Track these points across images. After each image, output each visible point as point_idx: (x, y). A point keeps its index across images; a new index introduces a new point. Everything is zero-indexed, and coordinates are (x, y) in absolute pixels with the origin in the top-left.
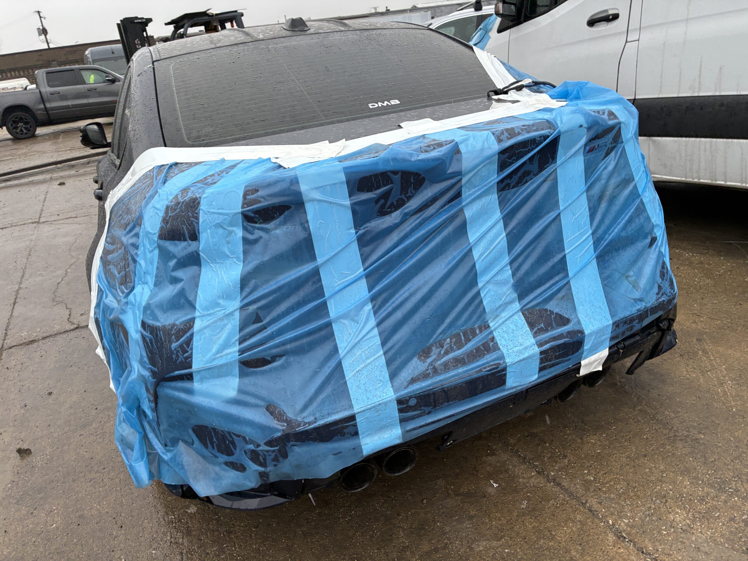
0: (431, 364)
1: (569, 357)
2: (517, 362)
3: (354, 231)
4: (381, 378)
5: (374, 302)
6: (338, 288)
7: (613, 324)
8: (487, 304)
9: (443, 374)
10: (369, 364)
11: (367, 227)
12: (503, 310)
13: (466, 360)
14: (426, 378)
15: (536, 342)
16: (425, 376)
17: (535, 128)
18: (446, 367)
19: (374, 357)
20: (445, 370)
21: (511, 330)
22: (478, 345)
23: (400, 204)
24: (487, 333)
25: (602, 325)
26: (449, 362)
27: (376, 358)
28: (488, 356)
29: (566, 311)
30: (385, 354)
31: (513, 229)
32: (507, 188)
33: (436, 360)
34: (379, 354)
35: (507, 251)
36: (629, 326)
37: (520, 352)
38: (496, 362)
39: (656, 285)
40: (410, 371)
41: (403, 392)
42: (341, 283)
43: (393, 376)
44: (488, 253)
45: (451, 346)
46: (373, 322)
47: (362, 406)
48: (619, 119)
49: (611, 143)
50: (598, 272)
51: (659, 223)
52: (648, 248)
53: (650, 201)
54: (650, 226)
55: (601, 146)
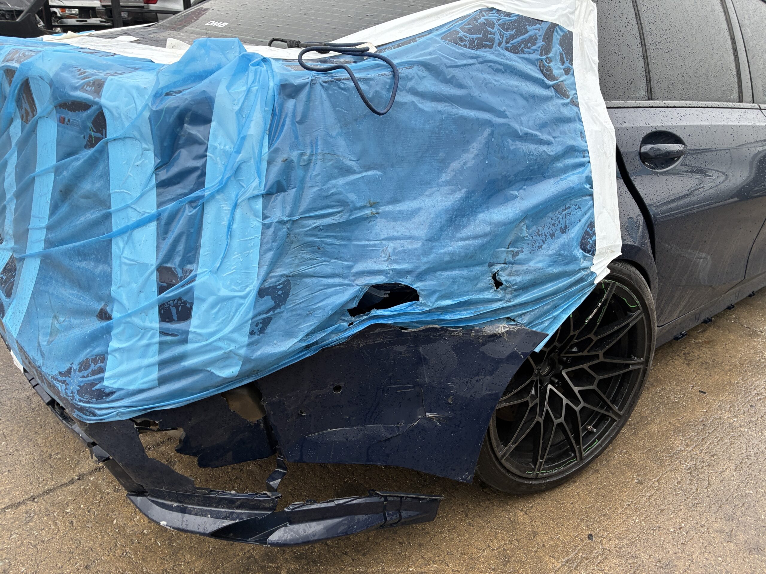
39: (68, 366)
48: (100, 97)
49: (93, 130)
50: (36, 277)
51: (126, 304)
52: (96, 317)
53: (120, 257)
54: (106, 290)
55: (73, 124)
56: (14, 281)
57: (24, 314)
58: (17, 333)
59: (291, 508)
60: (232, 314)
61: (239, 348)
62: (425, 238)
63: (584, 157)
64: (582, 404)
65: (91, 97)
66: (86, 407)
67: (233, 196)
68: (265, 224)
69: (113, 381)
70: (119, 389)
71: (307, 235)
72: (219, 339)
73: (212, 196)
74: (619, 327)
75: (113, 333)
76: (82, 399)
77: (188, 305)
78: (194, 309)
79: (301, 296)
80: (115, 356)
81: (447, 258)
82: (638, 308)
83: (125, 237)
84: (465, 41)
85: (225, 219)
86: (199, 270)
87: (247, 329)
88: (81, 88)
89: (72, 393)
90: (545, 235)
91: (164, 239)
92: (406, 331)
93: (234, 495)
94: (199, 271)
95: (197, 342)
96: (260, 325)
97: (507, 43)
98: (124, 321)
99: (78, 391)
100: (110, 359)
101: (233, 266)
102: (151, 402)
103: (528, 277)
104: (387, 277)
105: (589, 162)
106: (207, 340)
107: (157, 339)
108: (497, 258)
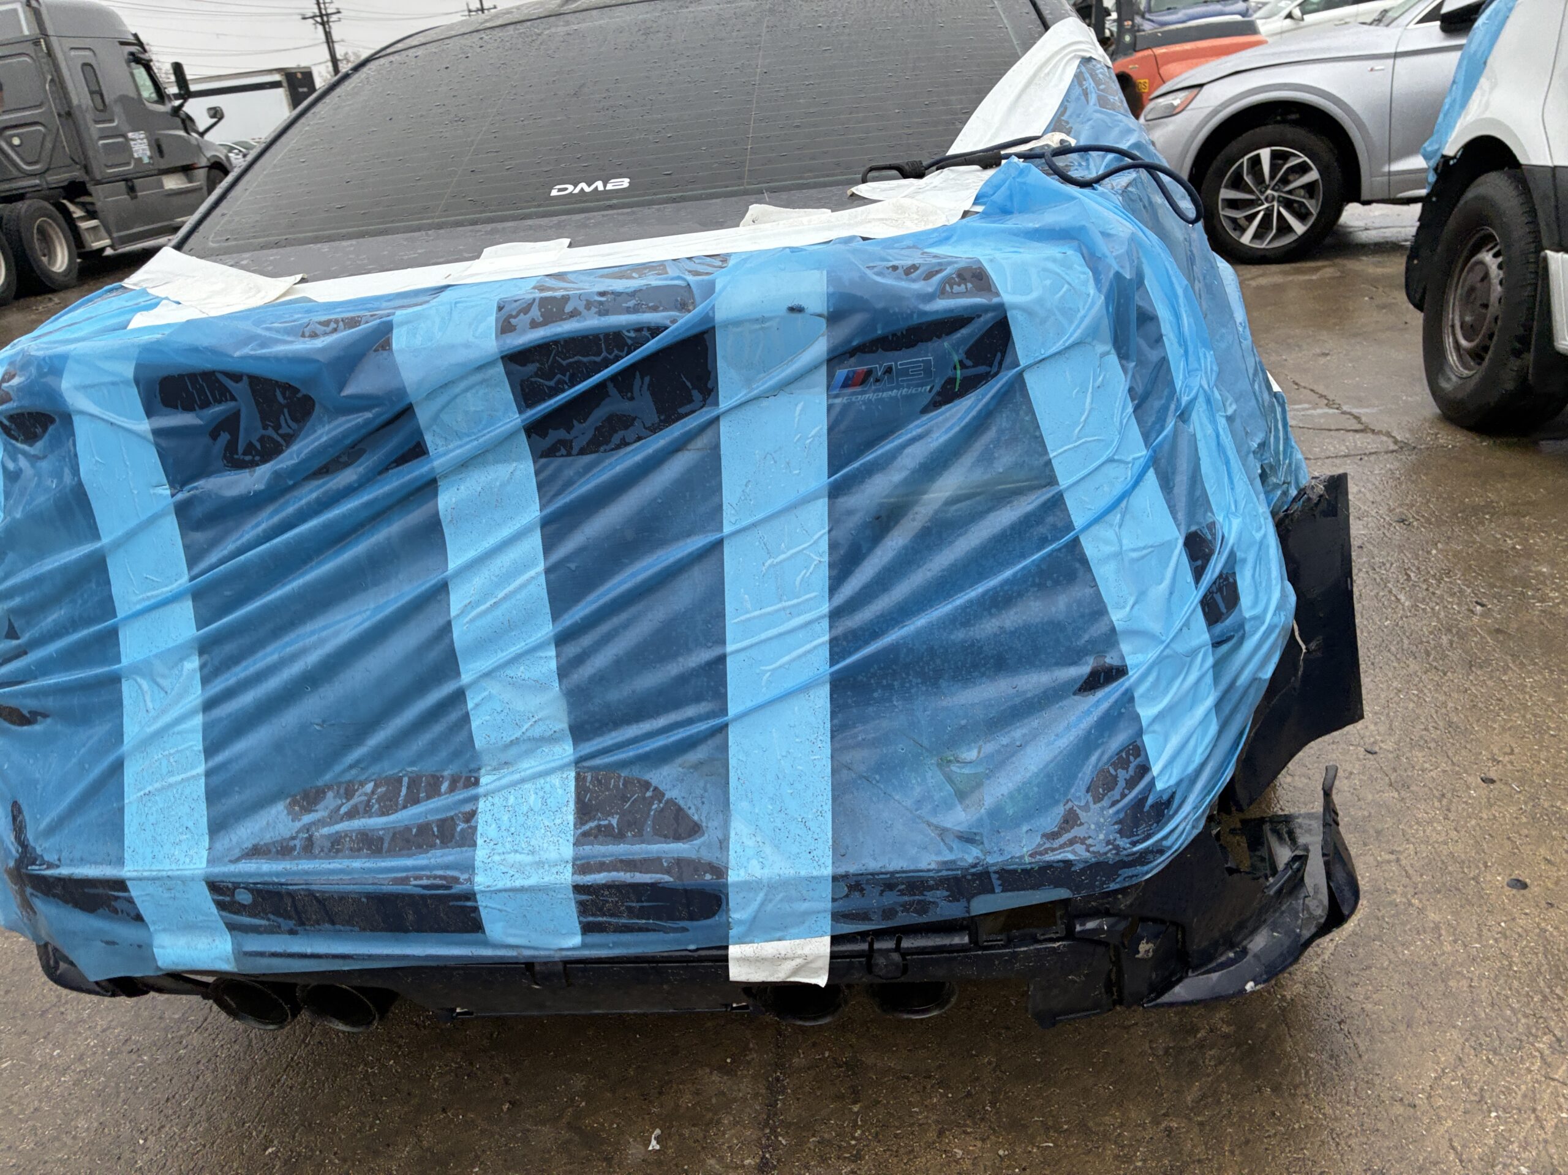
0: (307, 828)
1: (682, 924)
2: (506, 890)
3: (168, 492)
4: (190, 824)
5: (206, 657)
6: (139, 607)
7: (835, 879)
8: (478, 726)
9: (321, 858)
10: (170, 786)
11: (196, 488)
12: (528, 753)
13: (386, 845)
14: (283, 855)
15: (575, 859)
16: (284, 850)
17: (631, 303)
18: (336, 847)
19: (183, 776)
20: (330, 851)
21: (525, 809)
22: (430, 818)
23: (268, 451)
24: (461, 797)
25: (792, 872)
26: (346, 835)
27: (188, 779)
28: (439, 852)
29: (698, 802)
30: (208, 774)
31: (568, 559)
32: (563, 451)
33: (322, 823)
34: (194, 772)
35: (548, 610)
36: (906, 898)
37: (521, 868)
38: (450, 873)
39: (1060, 811)
40: (257, 828)
41: (226, 870)
42: (143, 600)
43: (217, 827)
44: (488, 605)
45: (369, 801)
46: (196, 695)
47: (140, 868)
48: (998, 294)
49: (963, 366)
50: (828, 725)
51: (1155, 627)
52: (1075, 694)
53: (1118, 555)
54: (1097, 629)
55: (904, 372)
56: (671, 802)
57: (829, 816)
58: (829, 862)
65: (980, 300)
66: (1146, 849)
69: (1167, 776)
70: (1178, 784)
75: (1136, 695)
77: (1232, 582)
78: (1239, 583)
80: (1155, 732)
83: (1115, 518)
86: (1218, 519)
89: (1108, 843)
91: (1171, 490)
95: (1255, 633)
98: (1158, 662)
100: (1149, 741)
106: (1264, 622)
107: (1210, 660)
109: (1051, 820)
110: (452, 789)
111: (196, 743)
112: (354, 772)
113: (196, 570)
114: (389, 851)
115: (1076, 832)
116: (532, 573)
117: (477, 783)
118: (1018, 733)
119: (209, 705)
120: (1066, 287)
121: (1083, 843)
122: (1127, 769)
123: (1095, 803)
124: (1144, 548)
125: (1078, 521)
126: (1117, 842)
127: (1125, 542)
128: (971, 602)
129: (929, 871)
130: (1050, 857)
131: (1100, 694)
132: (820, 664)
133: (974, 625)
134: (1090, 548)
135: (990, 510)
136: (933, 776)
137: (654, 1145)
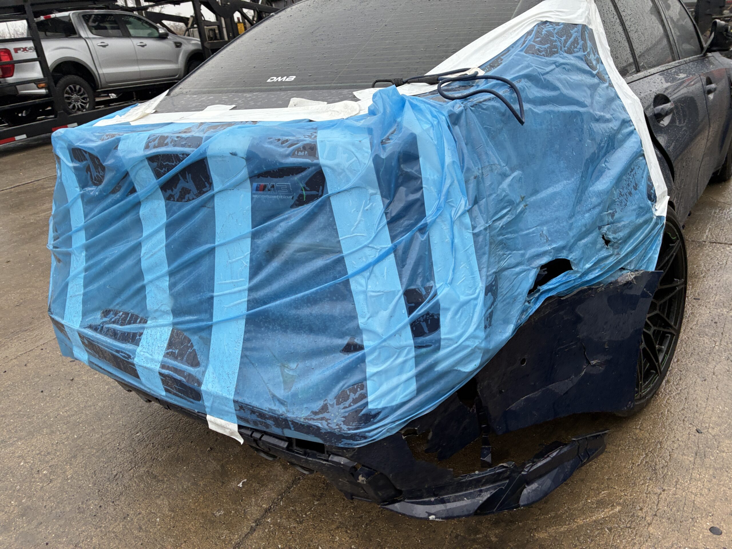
0: (103, 323)
1: (191, 400)
2: (142, 366)
3: (79, 190)
4: (78, 311)
5: (87, 252)
6: (75, 230)
7: (235, 401)
8: (148, 301)
9: (102, 335)
10: (75, 296)
11: (85, 190)
12: (161, 316)
13: (118, 337)
15: (162, 362)
17: (184, 143)
19: (79, 293)
21: (155, 337)
22: (131, 331)
23: (99, 181)
24: (141, 326)
25: (221, 393)
27: (79, 295)
28: (129, 345)
29: (201, 353)
30: (84, 294)
31: (173, 242)
32: (172, 199)
33: (107, 322)
34: (81, 293)
35: (166, 261)
36: (260, 419)
37: (147, 360)
38: (130, 354)
39: (321, 403)
40: (92, 318)
41: (83, 330)
42: (76, 227)
43: (84, 314)
44: (151, 254)
45: (119, 319)
46: (84, 265)
47: (66, 322)
48: (318, 159)
49: (306, 190)
50: (243, 337)
51: (379, 330)
52: (340, 352)
53: (365, 292)
54: (351, 325)
55: (279, 189)
56: (194, 350)
57: (236, 375)
58: (233, 394)
59: (527, 470)
60: (471, 315)
61: (481, 343)
62: (567, 216)
63: (631, 126)
64: (653, 328)
65: (308, 161)
66: (356, 433)
67: (448, 216)
68: (476, 233)
69: (376, 403)
70: (384, 409)
71: (499, 235)
72: (467, 339)
73: (434, 222)
74: (669, 257)
75: (367, 360)
76: (350, 427)
77: (436, 317)
78: (442, 319)
79: (505, 288)
80: (374, 380)
81: (584, 229)
82: (677, 239)
83: (367, 274)
84: (542, 51)
85: (448, 237)
86: (436, 285)
87: (483, 325)
88: (292, 154)
89: (337, 425)
90: (626, 195)
91: (403, 266)
92: (564, 298)
93: (478, 475)
94: (438, 286)
95: (448, 347)
96: (489, 319)
97: (564, 47)
98: (378, 347)
99: (344, 422)
100: (369, 384)
101: (463, 274)
102: (413, 412)
103: (626, 231)
104: (550, 256)
105: (635, 129)
106: (457, 343)
107: (413, 354)
108: (603, 221)
109: (317, 406)
110: (140, 322)
111: (81, 282)
112: (118, 306)
113: (86, 219)
114: (119, 339)
115: (325, 415)
116: (161, 246)
117: (146, 322)
118: (314, 362)
119: (86, 270)
120: (355, 158)
121: (326, 421)
122: (355, 393)
123: (337, 405)
124: (378, 292)
125: (350, 272)
126: (341, 426)
127: (369, 287)
128: (298, 299)
129: (265, 411)
130: (312, 422)
131: (351, 355)
132: (243, 310)
133: (300, 309)
134: (354, 286)
135: (314, 258)
136: (277, 370)
137: (240, 485)
